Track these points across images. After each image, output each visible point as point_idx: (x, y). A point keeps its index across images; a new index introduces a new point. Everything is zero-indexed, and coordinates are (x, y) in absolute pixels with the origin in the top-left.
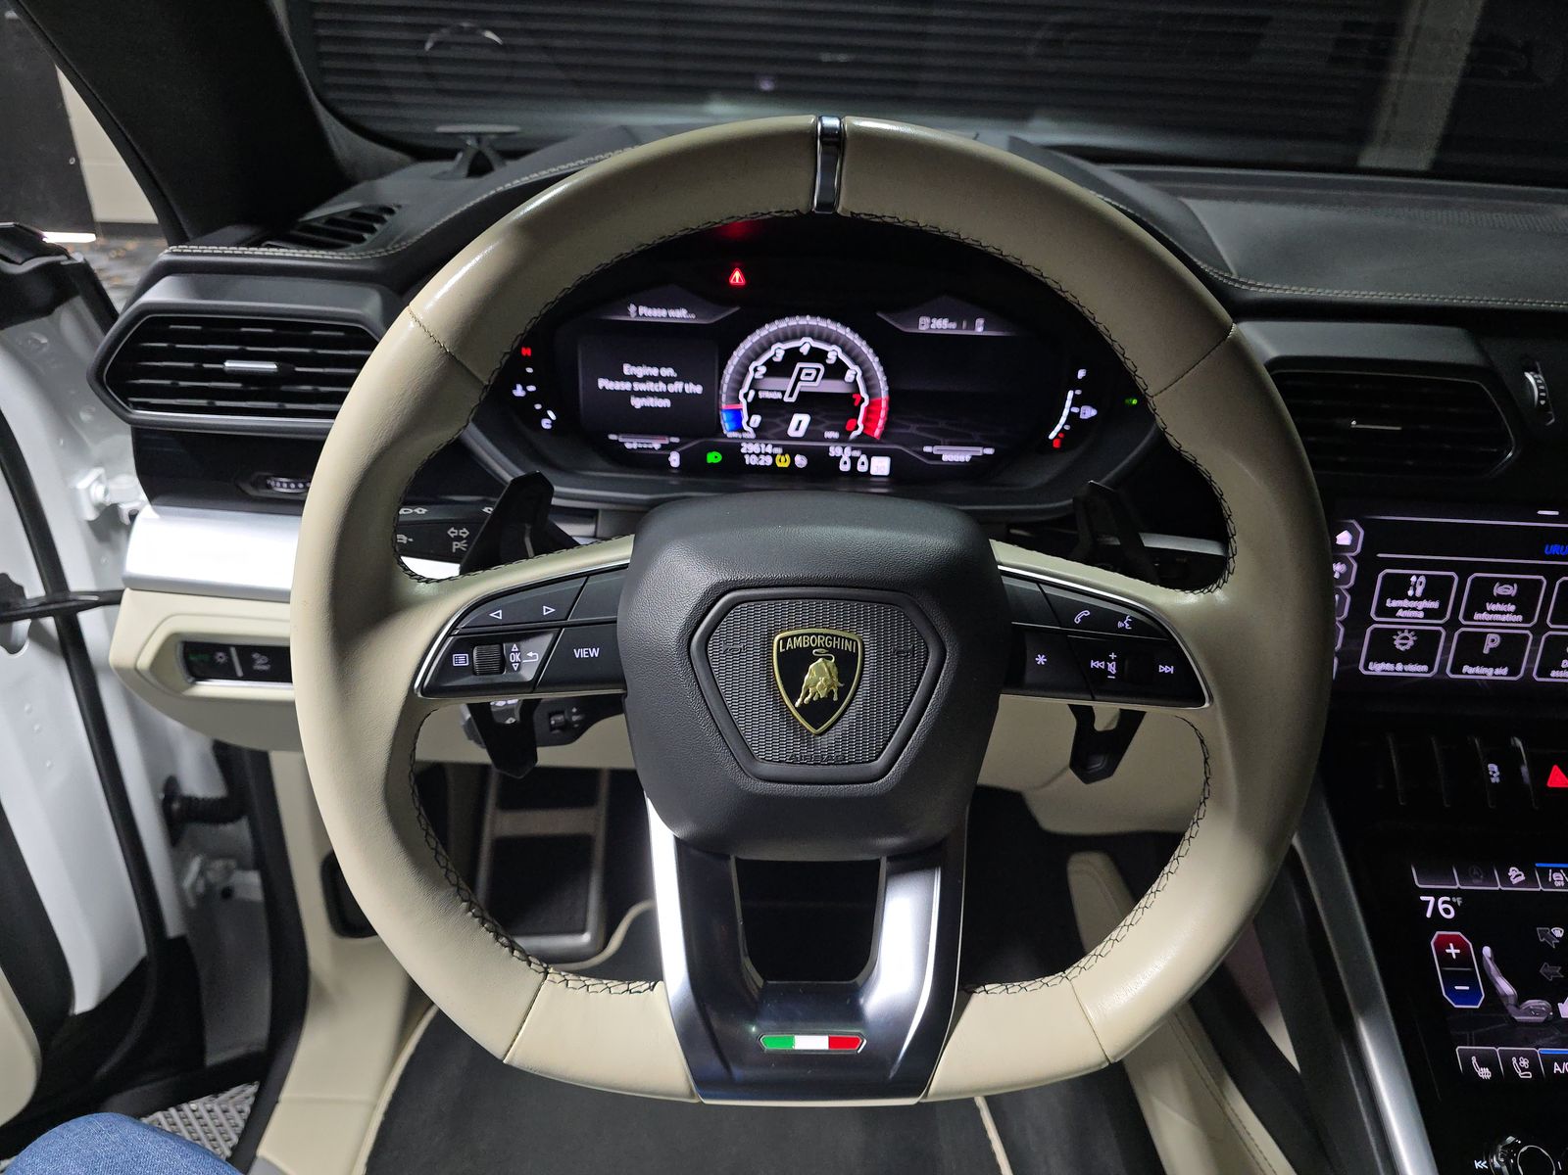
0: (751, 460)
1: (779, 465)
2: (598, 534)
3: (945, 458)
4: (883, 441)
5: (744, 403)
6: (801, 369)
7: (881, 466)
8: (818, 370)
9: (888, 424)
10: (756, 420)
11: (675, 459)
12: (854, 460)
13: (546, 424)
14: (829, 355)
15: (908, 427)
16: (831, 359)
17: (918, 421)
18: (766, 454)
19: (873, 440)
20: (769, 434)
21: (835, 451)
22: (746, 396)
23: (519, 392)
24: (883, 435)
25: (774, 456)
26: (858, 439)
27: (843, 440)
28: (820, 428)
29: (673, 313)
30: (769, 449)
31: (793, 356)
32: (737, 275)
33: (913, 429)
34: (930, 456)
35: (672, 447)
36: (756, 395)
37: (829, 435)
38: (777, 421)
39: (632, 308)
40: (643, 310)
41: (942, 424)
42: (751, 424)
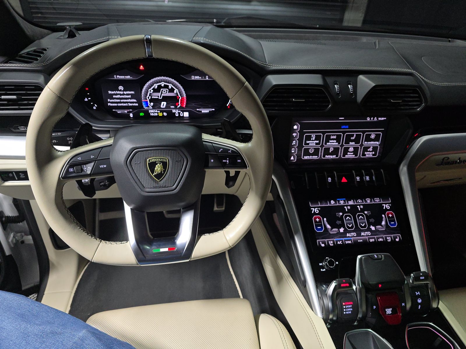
0: (152, 114)
1: (160, 115)
2: (111, 137)
3: (202, 112)
4: (186, 108)
5: (148, 100)
6: (162, 90)
7: (186, 114)
8: (167, 90)
9: (187, 104)
10: (152, 104)
11: (131, 115)
12: (179, 113)
13: (94, 108)
14: (169, 86)
15: (192, 104)
16: (170, 87)
17: (194, 103)
18: (156, 113)
19: (184, 108)
20: (156, 107)
21: (174, 111)
22: (148, 98)
23: (86, 100)
24: (186, 106)
25: (158, 113)
26: (180, 108)
27: (176, 108)
28: (169, 105)
29: (126, 77)
30: (156, 111)
31: (160, 87)
32: (142, 67)
33: (193, 105)
34: (199, 111)
35: (130, 112)
36: (151, 97)
37: (172, 107)
38: (157, 104)
39: (115, 76)
40: (118, 76)
41: (201, 103)
42: (151, 105)
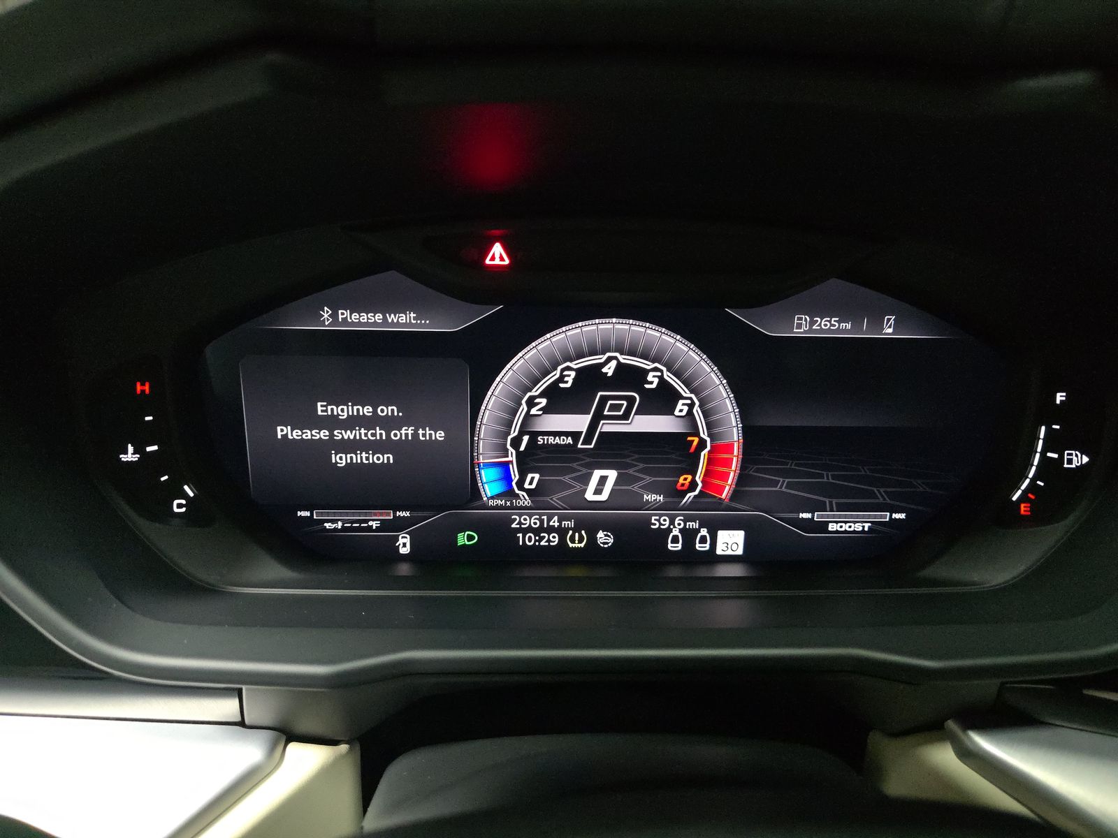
0: (530, 540)
2: (247, 721)
3: (832, 527)
4: (734, 505)
5: (512, 457)
6: (604, 400)
7: (731, 542)
8: (631, 400)
9: (742, 479)
10: (533, 480)
11: (404, 544)
12: (689, 535)
13: (178, 506)
14: (650, 378)
15: (775, 483)
16: (653, 380)
17: (785, 474)
18: (550, 530)
19: (719, 505)
20: (555, 499)
21: (659, 521)
22: (516, 443)
23: (130, 456)
24: (735, 495)
25: (562, 532)
26: (692, 506)
27: (670, 507)
28: (635, 488)
29: (392, 318)
30: (555, 522)
31: (590, 379)
32: (497, 249)
33: (782, 485)
34: (809, 525)
35: (399, 525)
36: (532, 441)
37: (650, 497)
38: (566, 479)
39: (326, 313)
40: (343, 314)
41: (827, 478)
42: (526, 486)
